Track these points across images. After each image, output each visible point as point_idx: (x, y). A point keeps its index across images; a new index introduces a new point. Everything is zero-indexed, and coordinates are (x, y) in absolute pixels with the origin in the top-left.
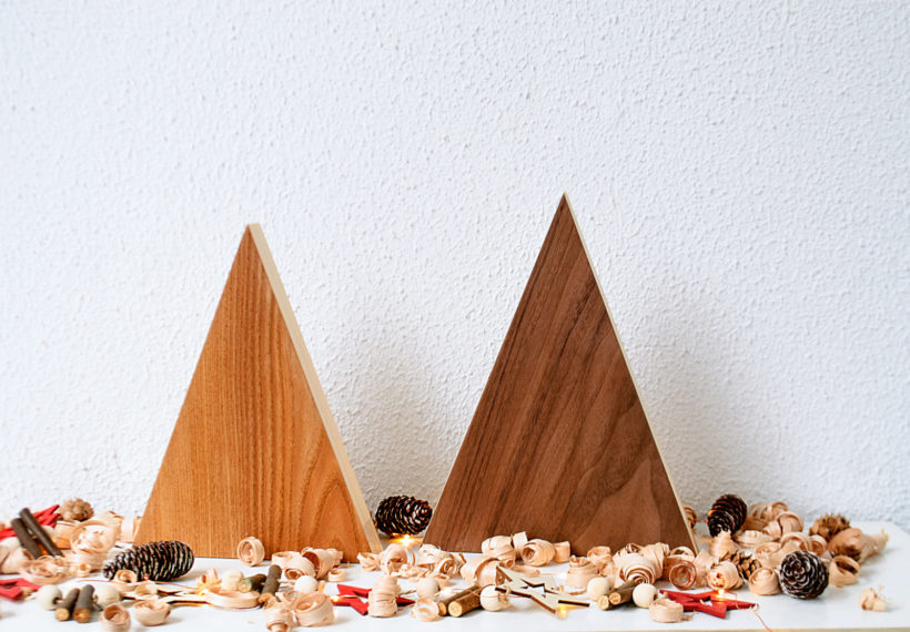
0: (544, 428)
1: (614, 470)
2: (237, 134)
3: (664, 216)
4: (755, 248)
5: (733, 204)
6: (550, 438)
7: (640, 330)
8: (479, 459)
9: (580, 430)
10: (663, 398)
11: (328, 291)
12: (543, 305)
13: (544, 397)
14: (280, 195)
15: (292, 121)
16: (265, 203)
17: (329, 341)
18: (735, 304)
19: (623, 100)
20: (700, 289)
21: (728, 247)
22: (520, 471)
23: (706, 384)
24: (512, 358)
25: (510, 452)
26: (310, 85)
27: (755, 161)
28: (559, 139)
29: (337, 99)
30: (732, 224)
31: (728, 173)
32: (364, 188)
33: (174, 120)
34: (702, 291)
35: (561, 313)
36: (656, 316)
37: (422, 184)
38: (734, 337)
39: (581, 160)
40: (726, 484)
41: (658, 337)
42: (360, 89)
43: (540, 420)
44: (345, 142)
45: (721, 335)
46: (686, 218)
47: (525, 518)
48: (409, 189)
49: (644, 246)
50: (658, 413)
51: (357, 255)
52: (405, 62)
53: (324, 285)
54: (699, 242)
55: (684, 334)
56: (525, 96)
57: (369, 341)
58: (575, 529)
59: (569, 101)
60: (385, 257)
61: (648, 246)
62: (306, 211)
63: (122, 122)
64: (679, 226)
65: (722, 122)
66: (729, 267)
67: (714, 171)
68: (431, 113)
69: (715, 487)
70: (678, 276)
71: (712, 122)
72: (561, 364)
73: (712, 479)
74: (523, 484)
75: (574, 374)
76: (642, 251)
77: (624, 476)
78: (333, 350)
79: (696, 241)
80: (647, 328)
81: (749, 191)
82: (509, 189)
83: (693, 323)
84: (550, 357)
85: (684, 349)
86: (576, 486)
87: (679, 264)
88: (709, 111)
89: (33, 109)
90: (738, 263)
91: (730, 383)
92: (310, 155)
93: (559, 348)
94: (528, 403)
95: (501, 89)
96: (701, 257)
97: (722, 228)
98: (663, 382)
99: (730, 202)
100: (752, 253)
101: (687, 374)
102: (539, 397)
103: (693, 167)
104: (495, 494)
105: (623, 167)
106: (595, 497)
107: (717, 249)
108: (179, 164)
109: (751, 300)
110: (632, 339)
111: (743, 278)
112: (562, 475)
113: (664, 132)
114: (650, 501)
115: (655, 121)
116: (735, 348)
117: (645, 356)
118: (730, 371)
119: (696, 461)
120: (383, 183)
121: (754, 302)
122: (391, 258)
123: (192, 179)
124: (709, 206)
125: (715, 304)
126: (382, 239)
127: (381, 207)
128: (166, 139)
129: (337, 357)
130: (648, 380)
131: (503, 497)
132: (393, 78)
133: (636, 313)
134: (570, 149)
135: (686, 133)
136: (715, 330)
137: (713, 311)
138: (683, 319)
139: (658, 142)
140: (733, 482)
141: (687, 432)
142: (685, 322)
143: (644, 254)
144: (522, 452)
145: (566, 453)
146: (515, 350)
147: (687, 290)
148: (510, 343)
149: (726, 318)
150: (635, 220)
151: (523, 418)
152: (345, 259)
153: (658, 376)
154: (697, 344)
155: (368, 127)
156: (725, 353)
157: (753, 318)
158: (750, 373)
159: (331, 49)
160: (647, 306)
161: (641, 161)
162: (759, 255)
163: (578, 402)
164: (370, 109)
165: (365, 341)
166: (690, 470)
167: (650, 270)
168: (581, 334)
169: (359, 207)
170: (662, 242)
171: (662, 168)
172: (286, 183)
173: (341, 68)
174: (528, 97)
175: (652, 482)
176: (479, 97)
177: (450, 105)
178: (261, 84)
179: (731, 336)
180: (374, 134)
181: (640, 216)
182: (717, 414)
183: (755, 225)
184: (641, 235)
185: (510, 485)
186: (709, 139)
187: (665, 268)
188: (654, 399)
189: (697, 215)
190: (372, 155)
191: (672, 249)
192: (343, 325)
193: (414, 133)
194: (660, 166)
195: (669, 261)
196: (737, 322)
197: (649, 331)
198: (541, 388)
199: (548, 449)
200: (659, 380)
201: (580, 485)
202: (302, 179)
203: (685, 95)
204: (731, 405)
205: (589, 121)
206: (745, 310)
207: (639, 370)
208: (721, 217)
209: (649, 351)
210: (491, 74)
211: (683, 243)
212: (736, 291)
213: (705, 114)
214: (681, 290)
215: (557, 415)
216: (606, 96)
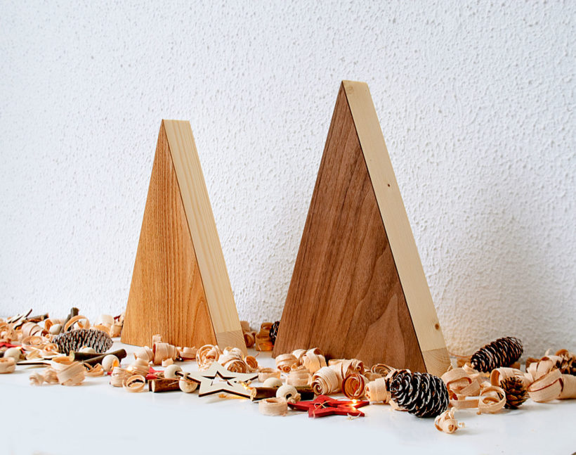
0: (334, 267)
1: (375, 302)
2: (225, 69)
3: (493, 106)
4: (567, 129)
5: (547, 92)
6: (338, 275)
7: (477, 201)
8: (300, 290)
9: (355, 269)
10: (496, 257)
11: (274, 175)
12: (331, 169)
13: (333, 242)
14: (248, 109)
15: (254, 57)
16: (240, 115)
17: (276, 210)
18: (552, 177)
19: (460, 15)
20: (523, 165)
21: (544, 129)
22: (322, 301)
23: (529, 246)
24: (316, 211)
25: (316, 285)
26: (263, 32)
27: (565, 53)
28: (416, 51)
29: (278, 39)
30: (547, 109)
31: (543, 66)
32: (294, 100)
33: (194, 65)
34: (525, 167)
35: (342, 175)
36: (489, 189)
37: (328, 94)
38: (551, 207)
39: (432, 66)
40: (548, 334)
41: (491, 206)
42: (292, 30)
43: (332, 260)
44: (283, 68)
45: (541, 205)
46: (510, 106)
47: (325, 337)
48: (320, 98)
49: (479, 132)
50: (492, 270)
51: (290, 148)
52: (317, 7)
53: (272, 170)
54: (521, 126)
55: (511, 204)
56: (392, 22)
57: (299, 210)
58: (353, 349)
59: (422, 21)
60: (307, 149)
61: (482, 132)
62: (262, 119)
63: (170, 69)
64: (505, 113)
65: (537, 23)
66: (546, 146)
67: (531, 65)
68: (333, 42)
69: (539, 336)
70: (505, 155)
71: (528, 24)
72: (343, 216)
73: (536, 329)
74: (323, 311)
75: (350, 225)
76: (477, 135)
77: (381, 308)
78: (278, 216)
79: (519, 125)
80: (482, 199)
81: (560, 79)
82: (382, 93)
83: (517, 194)
84: (337, 210)
85: (511, 216)
86: (353, 315)
87: (506, 145)
88: (526, 15)
89: (130, 65)
90: (553, 143)
91: (549, 245)
92: (263, 80)
93: (342, 203)
94: (325, 247)
95: (376, 19)
96: (523, 139)
97: (539, 113)
98: (496, 244)
99: (546, 90)
100: (565, 132)
101: (514, 237)
102: (331, 242)
103: (515, 64)
104: (309, 318)
105: (462, 69)
106: (365, 325)
107: (536, 131)
108: (196, 93)
109: (564, 174)
110: (471, 208)
111: (557, 155)
112: (345, 305)
113: (492, 37)
114: (398, 330)
115: (484, 29)
116: (553, 215)
117: (481, 222)
118: (549, 236)
119: (523, 311)
120: (305, 96)
121: (567, 175)
122: (310, 149)
123: (203, 102)
124: (528, 95)
125: (535, 179)
126: (304, 136)
127: (304, 113)
128: (190, 77)
129: (280, 221)
130: (485, 242)
131: (313, 321)
132: (310, 20)
133: (474, 187)
134: (424, 58)
135: (509, 35)
136: (536, 201)
137: (534, 184)
138: (510, 191)
139: (487, 46)
140: (554, 333)
141: (516, 287)
142: (511, 193)
143: (479, 138)
144: (323, 285)
145: (347, 287)
146: (317, 206)
147: (513, 166)
148: (314, 201)
149: (544, 190)
150: (471, 111)
151: (323, 259)
152: (283, 151)
153: (492, 239)
154: (522, 212)
155: (296, 56)
156: (544, 220)
157: (566, 190)
158: (566, 238)
159: (275, 5)
160: (482, 181)
161: (475, 63)
162: (570, 134)
163: (353, 247)
164: (297, 43)
165: (296, 210)
166: (519, 319)
167: (483, 152)
168: (353, 192)
169: (291, 114)
170: (493, 127)
171: (491, 67)
172: (251, 100)
173: (280, 17)
174: (394, 21)
175: (398, 314)
176: (363, 27)
177: (345, 35)
178: (237, 35)
179: (549, 205)
180: (300, 61)
181: (475, 107)
182: (540, 272)
183: (566, 108)
184: (476, 123)
185: (317, 311)
186: (527, 38)
187: (495, 149)
188: (489, 258)
189: (518, 103)
190: (299, 76)
191: (500, 134)
192: (283, 199)
193: (323, 58)
194: (490, 65)
195: (498, 143)
196: (554, 193)
197: (484, 201)
198: (332, 235)
199: (337, 284)
200: (493, 242)
201: (355, 314)
202: (260, 97)
203: (507, 5)
204: (551, 265)
205: (436, 35)
206: (560, 182)
207: (478, 234)
208: (538, 104)
209: (484, 218)
210: (370, 8)
211: (508, 128)
212: (552, 167)
213: (522, 18)
214: (507, 167)
215: (341, 257)
216: (448, 13)
